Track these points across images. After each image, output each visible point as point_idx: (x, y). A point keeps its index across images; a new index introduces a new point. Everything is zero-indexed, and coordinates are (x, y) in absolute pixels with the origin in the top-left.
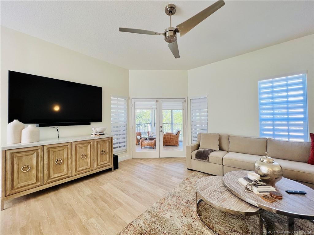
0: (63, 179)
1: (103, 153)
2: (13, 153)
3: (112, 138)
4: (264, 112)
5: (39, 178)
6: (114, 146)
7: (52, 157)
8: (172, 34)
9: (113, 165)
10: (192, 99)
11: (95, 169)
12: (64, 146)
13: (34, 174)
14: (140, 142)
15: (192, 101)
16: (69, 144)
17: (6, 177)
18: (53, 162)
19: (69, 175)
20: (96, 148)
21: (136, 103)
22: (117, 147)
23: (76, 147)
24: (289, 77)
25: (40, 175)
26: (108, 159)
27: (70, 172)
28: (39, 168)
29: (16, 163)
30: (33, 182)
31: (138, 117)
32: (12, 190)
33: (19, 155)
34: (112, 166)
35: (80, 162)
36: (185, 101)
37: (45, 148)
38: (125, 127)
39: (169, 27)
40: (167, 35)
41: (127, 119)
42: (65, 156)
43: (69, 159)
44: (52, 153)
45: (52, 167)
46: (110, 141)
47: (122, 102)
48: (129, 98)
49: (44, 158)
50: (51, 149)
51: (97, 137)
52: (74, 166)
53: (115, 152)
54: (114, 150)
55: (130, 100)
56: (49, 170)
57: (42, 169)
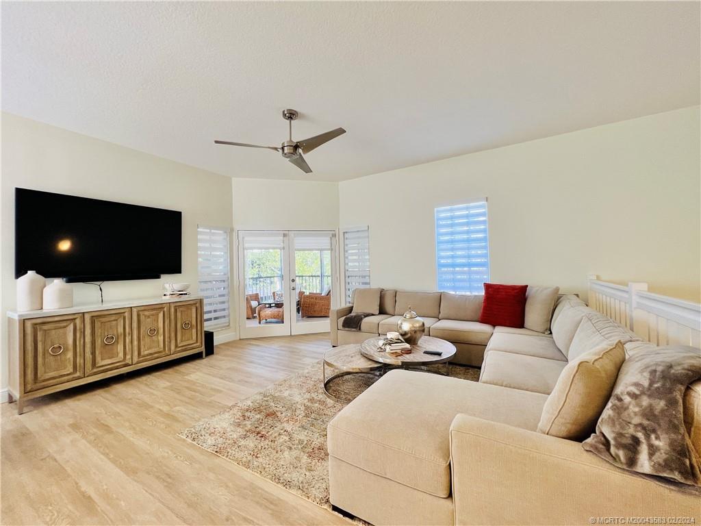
0: (117, 368)
1: (186, 326)
2: (36, 324)
3: (201, 301)
4: (443, 254)
5: (78, 365)
6: (206, 316)
7: (98, 331)
8: (292, 151)
9: (203, 347)
10: (346, 232)
11: (172, 352)
12: (119, 313)
13: (69, 359)
14: (257, 312)
15: (346, 235)
16: (127, 310)
17: (26, 362)
18: (100, 341)
19: (127, 362)
20: (173, 317)
21: (246, 239)
22: (210, 319)
23: (139, 316)
24: (472, 204)
25: (79, 360)
26: (194, 337)
27: (128, 357)
28: (78, 350)
29: (41, 341)
30: (68, 372)
31: (255, 265)
32: (35, 383)
33: (45, 327)
34: (203, 349)
35: (146, 341)
36: (334, 235)
37: (87, 317)
38: (226, 283)
39: (289, 139)
40: (286, 152)
41: (229, 267)
42: (121, 330)
43: (127, 335)
44: (97, 325)
45: (99, 347)
46: (198, 305)
47: (220, 236)
48: (232, 230)
49: (86, 333)
50: (97, 317)
51: (176, 299)
52: (136, 348)
53: (208, 327)
54: (206, 324)
55: (234, 234)
56: (93, 353)
57: (82, 350)
